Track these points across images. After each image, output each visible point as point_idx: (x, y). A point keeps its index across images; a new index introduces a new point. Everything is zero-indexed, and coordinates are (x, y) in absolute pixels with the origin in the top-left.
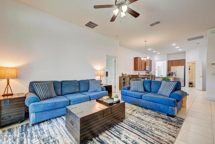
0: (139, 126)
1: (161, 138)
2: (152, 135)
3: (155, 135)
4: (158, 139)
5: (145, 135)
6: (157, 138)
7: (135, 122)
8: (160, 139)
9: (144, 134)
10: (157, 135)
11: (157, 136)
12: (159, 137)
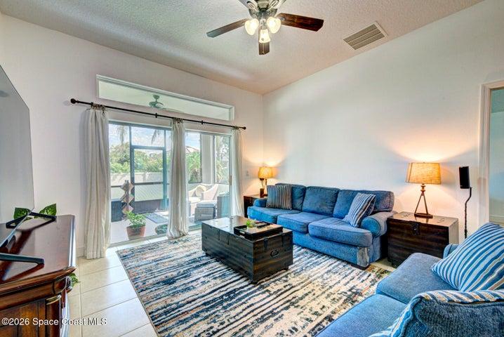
0: (230, 305)
1: (184, 326)
2: (198, 316)
3: (195, 320)
4: (182, 319)
5: (202, 305)
6: (187, 318)
7: (250, 302)
8: (182, 322)
9: (205, 304)
10: (195, 324)
11: (192, 322)
12: (189, 324)
